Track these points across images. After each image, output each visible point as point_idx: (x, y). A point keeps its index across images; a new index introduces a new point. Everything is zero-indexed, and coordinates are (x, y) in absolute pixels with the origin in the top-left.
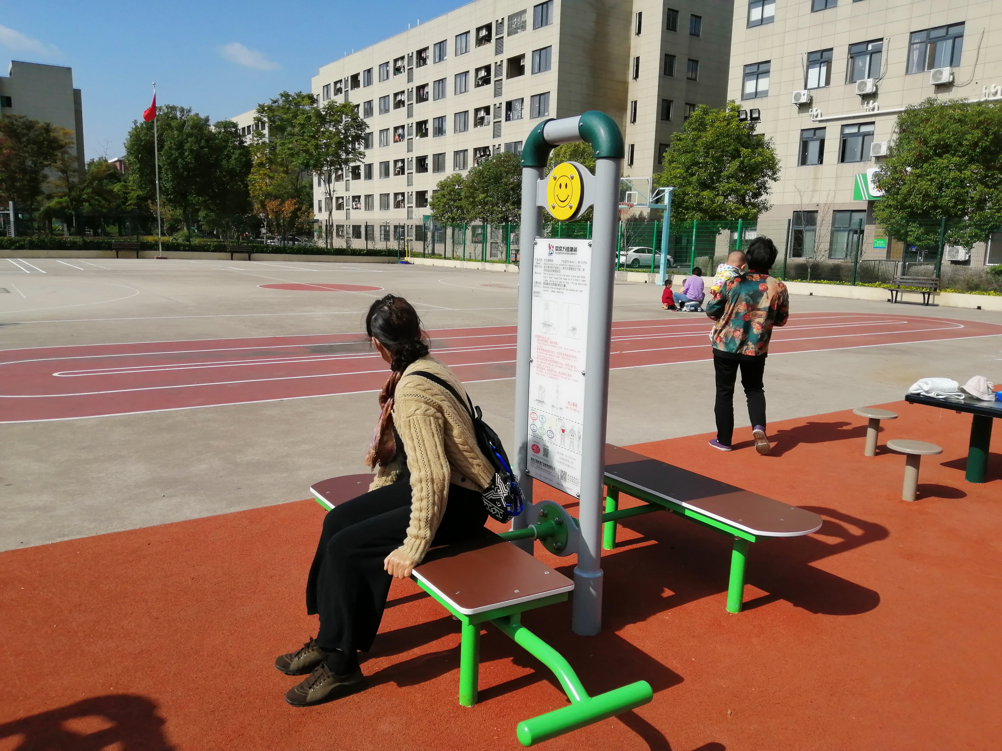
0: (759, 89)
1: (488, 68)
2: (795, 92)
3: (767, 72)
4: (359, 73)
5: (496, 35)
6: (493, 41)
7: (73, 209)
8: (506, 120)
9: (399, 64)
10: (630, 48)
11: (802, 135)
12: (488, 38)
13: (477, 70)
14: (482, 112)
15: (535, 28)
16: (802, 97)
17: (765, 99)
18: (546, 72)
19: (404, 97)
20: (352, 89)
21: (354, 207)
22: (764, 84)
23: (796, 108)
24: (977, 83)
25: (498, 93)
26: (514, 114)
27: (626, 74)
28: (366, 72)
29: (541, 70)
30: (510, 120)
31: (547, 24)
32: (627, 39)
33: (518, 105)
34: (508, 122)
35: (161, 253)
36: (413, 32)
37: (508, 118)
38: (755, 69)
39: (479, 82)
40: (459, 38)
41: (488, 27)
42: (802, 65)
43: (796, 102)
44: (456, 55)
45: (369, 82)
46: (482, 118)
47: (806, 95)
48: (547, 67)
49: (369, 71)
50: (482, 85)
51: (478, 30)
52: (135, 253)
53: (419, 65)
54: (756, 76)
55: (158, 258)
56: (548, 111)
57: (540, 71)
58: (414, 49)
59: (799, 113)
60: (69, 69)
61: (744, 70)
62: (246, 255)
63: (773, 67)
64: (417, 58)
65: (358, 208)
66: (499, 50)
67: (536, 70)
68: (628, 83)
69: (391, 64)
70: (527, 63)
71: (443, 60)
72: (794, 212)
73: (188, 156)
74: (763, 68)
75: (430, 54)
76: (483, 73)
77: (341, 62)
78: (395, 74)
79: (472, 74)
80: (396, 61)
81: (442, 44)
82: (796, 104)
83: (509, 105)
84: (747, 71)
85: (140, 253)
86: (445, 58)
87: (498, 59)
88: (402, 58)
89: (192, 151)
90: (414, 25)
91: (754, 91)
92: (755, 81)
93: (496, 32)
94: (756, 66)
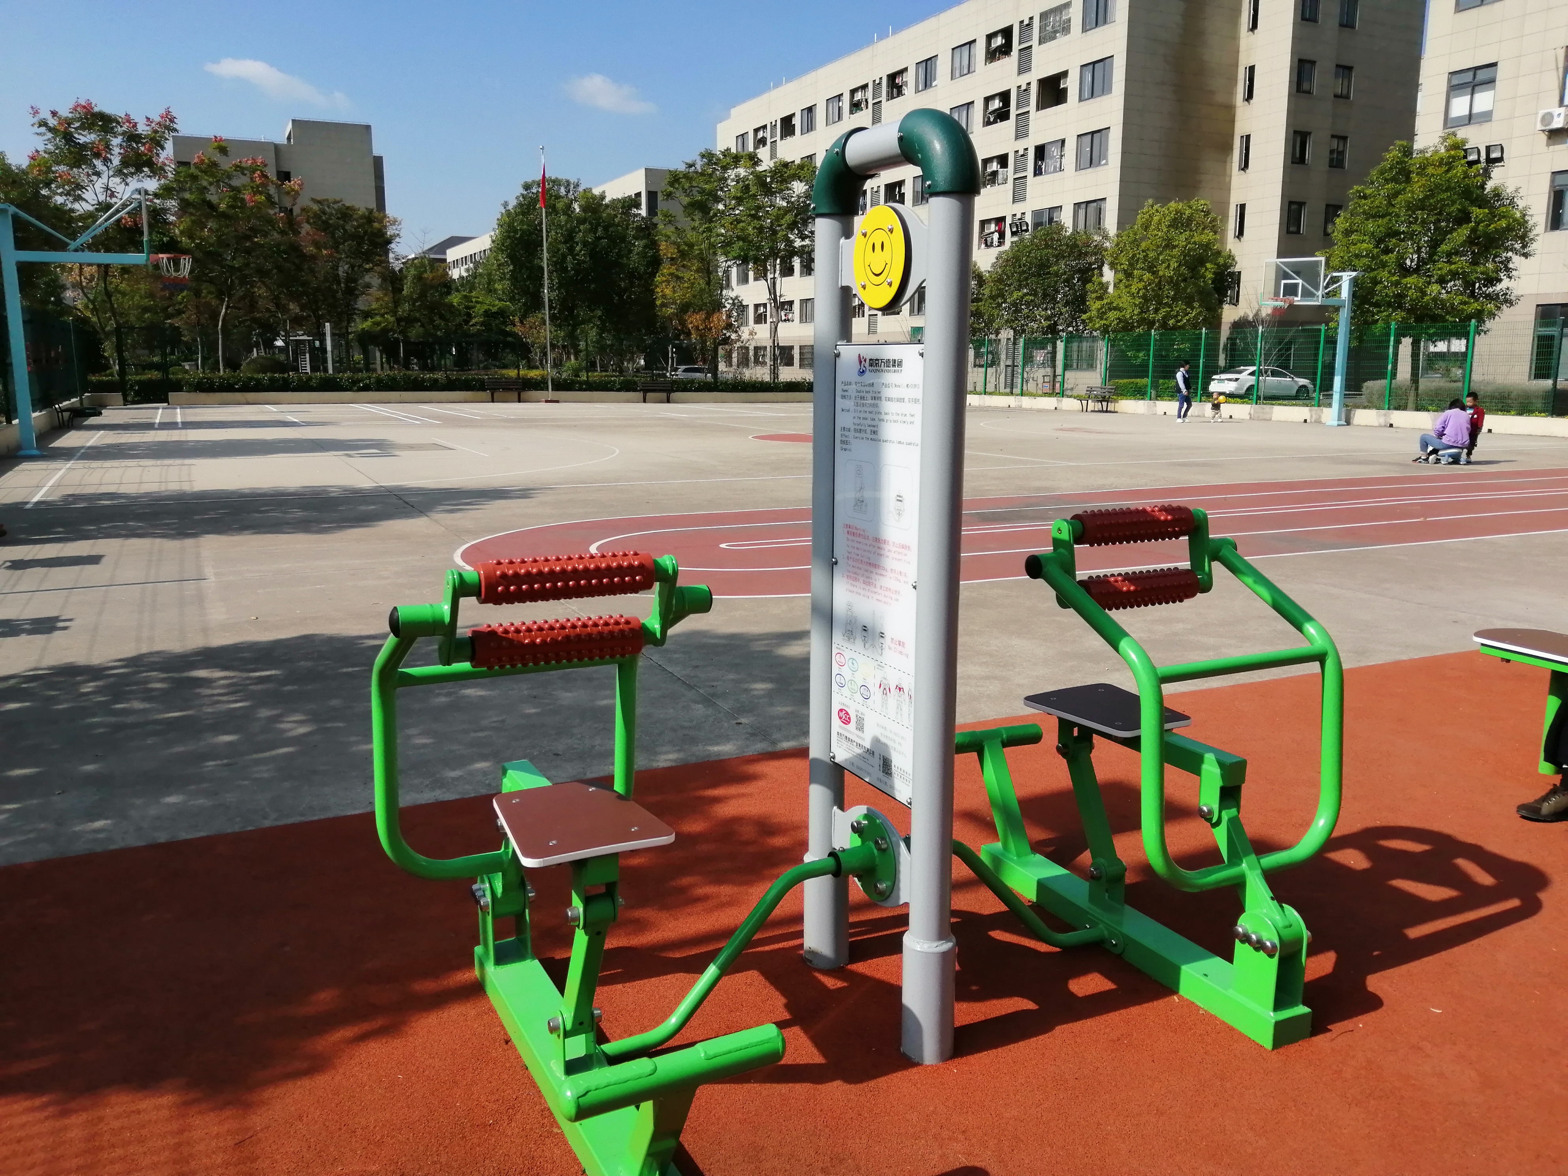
0: (1475, 110)
1: (1005, 96)
2: (1542, 112)
3: (1491, 82)
4: (794, 114)
5: (1020, 43)
6: (1015, 53)
7: (400, 333)
8: (1035, 175)
9: (858, 96)
10: (1238, 52)
11: (1553, 181)
12: (1006, 50)
13: (988, 100)
14: (995, 164)
15: (1084, 30)
16: (1556, 119)
17: (1486, 126)
18: (1104, 98)
20: (782, 139)
21: (783, 318)
22: (1483, 100)
23: (1544, 137)
25: (1021, 132)
26: (1048, 164)
27: (1231, 92)
28: (806, 112)
29: (1095, 95)
30: (1041, 174)
31: (1105, 22)
32: (1235, 38)
33: (1054, 151)
34: (1038, 178)
35: (551, 394)
36: (883, 46)
37: (1038, 172)
38: (1469, 77)
39: (989, 118)
40: (957, 51)
41: (1007, 33)
42: (1554, 66)
43: (1544, 128)
44: (952, 79)
45: (809, 127)
46: (995, 174)
47: (1562, 116)
48: (1106, 89)
49: (810, 109)
50: (995, 122)
51: (990, 37)
52: (516, 394)
53: (890, 97)
54: (1470, 89)
55: (547, 401)
56: (1106, 158)
57: (1092, 95)
58: (883, 72)
59: (1548, 145)
60: (368, 128)
61: (1449, 80)
62: (664, 395)
63: (1501, 73)
64: (888, 86)
65: (788, 320)
66: (1024, 67)
67: (1086, 94)
68: (1236, 108)
69: (846, 98)
70: (1072, 84)
71: (931, 86)
72: (1538, 306)
73: (581, 251)
74: (1482, 75)
75: (910, 78)
76: (996, 104)
77: (765, 97)
78: (851, 112)
79: (979, 106)
80: (853, 92)
81: (929, 62)
82: (1543, 131)
83: (1040, 152)
84: (1455, 82)
85: (524, 395)
86: (934, 84)
87: (1023, 80)
88: (864, 87)
89: (585, 244)
91: (1467, 113)
92: (1469, 97)
93: (1020, 39)
94: (1471, 74)
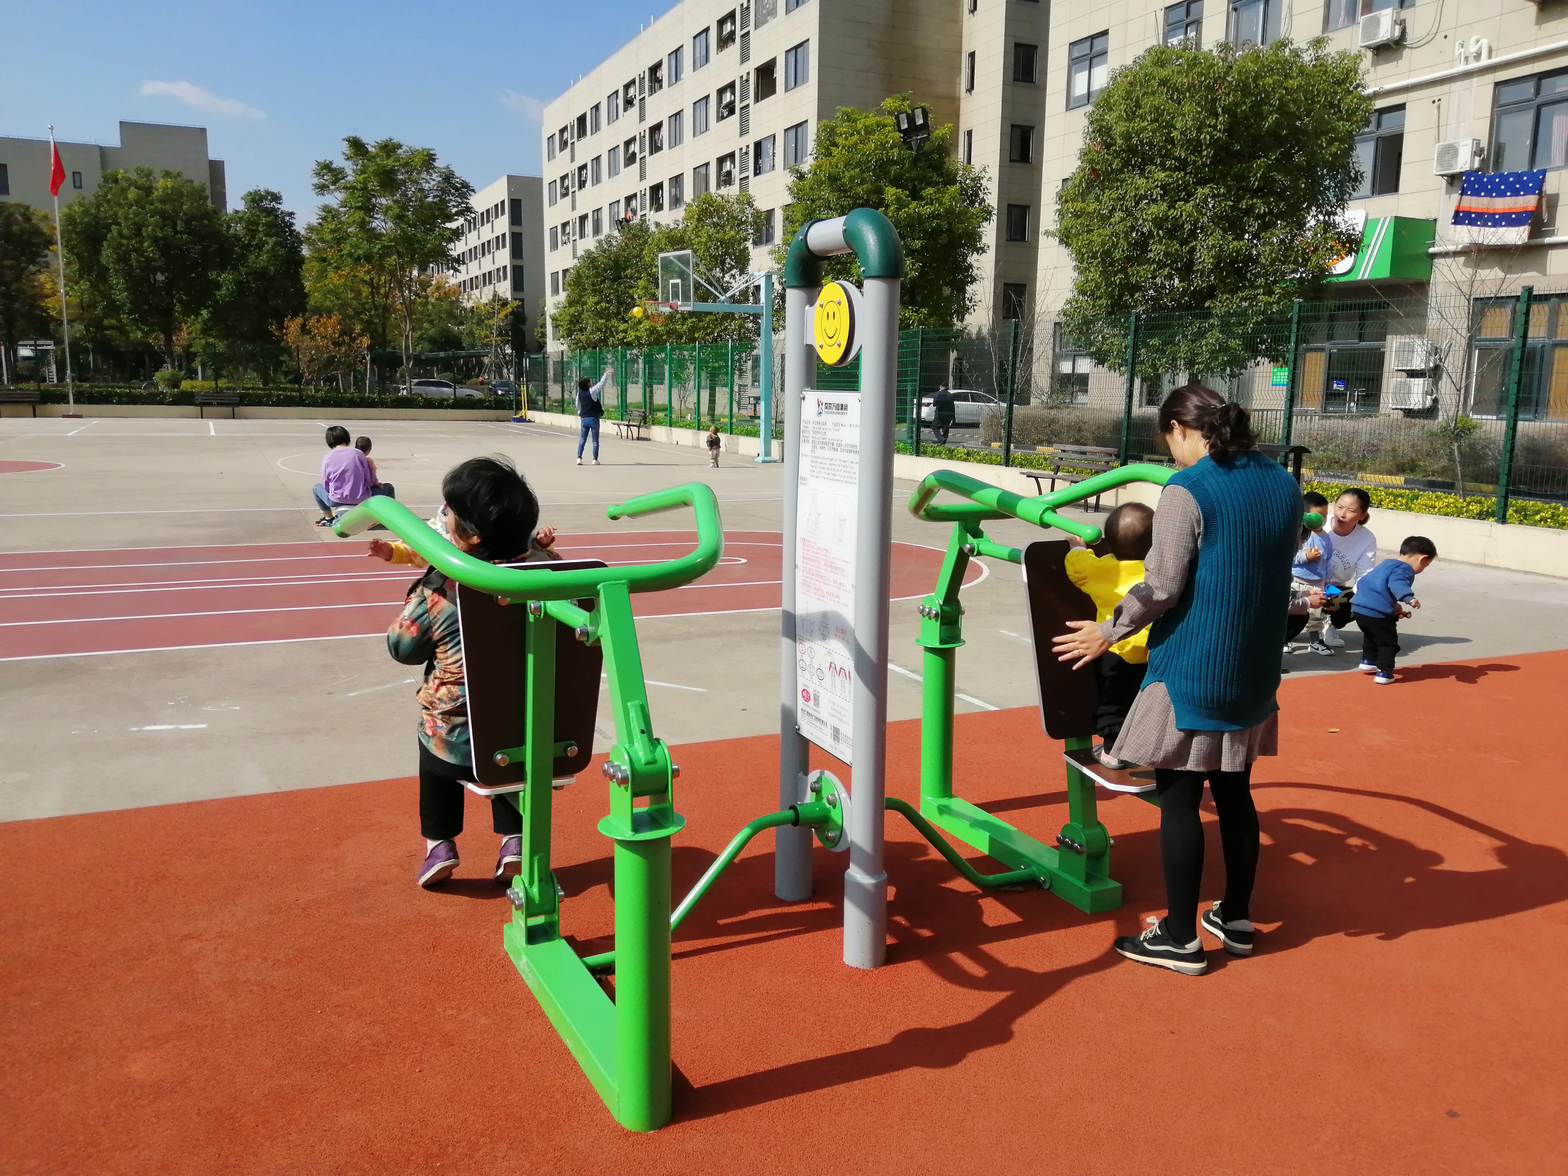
0: (1095, 88)
1: (732, 87)
3: (1105, 53)
4: (586, 113)
5: (741, 29)
6: (738, 40)
8: (756, 174)
9: (630, 92)
10: (960, 36)
12: (731, 37)
13: (720, 93)
14: (727, 163)
15: (787, 12)
18: (803, 87)
19: (635, 148)
20: (578, 140)
22: (1101, 76)
24: (1446, 37)
25: (744, 128)
26: (766, 162)
27: (953, 82)
28: (594, 110)
29: (797, 83)
30: (760, 173)
32: (957, 21)
33: (767, 147)
34: (757, 177)
36: (646, 36)
37: (757, 172)
38: (1085, 48)
39: (723, 114)
40: (697, 40)
41: (732, 17)
44: (694, 70)
45: (597, 126)
46: (729, 173)
48: (805, 80)
49: (597, 108)
50: (728, 116)
51: (720, 23)
52: (31, 408)
53: (652, 92)
54: (1087, 63)
56: (806, 154)
57: (795, 85)
58: (646, 65)
60: (203, 131)
61: (1069, 53)
63: (1112, 43)
64: (651, 80)
66: (745, 57)
67: (791, 83)
68: (959, 99)
69: (621, 94)
70: (779, 73)
71: (680, 78)
74: (1098, 45)
75: (665, 71)
76: (726, 97)
77: (566, 96)
78: (625, 110)
79: (714, 100)
80: (625, 88)
81: (678, 53)
83: (758, 149)
84: (1074, 55)
86: (682, 76)
87: (744, 70)
88: (633, 82)
90: (647, 25)
91: (1086, 91)
92: (1087, 72)
93: (742, 24)
94: (1088, 44)
